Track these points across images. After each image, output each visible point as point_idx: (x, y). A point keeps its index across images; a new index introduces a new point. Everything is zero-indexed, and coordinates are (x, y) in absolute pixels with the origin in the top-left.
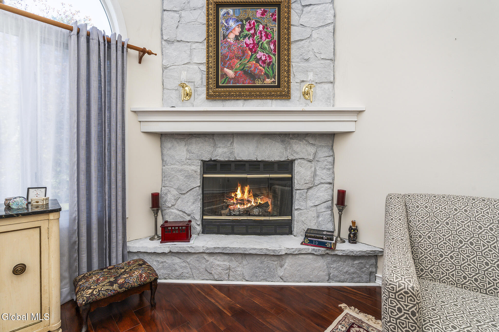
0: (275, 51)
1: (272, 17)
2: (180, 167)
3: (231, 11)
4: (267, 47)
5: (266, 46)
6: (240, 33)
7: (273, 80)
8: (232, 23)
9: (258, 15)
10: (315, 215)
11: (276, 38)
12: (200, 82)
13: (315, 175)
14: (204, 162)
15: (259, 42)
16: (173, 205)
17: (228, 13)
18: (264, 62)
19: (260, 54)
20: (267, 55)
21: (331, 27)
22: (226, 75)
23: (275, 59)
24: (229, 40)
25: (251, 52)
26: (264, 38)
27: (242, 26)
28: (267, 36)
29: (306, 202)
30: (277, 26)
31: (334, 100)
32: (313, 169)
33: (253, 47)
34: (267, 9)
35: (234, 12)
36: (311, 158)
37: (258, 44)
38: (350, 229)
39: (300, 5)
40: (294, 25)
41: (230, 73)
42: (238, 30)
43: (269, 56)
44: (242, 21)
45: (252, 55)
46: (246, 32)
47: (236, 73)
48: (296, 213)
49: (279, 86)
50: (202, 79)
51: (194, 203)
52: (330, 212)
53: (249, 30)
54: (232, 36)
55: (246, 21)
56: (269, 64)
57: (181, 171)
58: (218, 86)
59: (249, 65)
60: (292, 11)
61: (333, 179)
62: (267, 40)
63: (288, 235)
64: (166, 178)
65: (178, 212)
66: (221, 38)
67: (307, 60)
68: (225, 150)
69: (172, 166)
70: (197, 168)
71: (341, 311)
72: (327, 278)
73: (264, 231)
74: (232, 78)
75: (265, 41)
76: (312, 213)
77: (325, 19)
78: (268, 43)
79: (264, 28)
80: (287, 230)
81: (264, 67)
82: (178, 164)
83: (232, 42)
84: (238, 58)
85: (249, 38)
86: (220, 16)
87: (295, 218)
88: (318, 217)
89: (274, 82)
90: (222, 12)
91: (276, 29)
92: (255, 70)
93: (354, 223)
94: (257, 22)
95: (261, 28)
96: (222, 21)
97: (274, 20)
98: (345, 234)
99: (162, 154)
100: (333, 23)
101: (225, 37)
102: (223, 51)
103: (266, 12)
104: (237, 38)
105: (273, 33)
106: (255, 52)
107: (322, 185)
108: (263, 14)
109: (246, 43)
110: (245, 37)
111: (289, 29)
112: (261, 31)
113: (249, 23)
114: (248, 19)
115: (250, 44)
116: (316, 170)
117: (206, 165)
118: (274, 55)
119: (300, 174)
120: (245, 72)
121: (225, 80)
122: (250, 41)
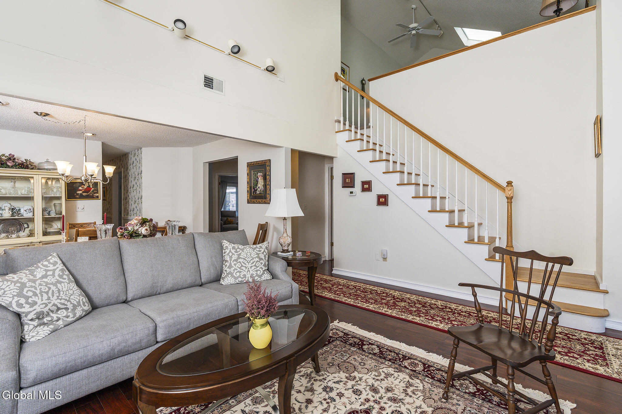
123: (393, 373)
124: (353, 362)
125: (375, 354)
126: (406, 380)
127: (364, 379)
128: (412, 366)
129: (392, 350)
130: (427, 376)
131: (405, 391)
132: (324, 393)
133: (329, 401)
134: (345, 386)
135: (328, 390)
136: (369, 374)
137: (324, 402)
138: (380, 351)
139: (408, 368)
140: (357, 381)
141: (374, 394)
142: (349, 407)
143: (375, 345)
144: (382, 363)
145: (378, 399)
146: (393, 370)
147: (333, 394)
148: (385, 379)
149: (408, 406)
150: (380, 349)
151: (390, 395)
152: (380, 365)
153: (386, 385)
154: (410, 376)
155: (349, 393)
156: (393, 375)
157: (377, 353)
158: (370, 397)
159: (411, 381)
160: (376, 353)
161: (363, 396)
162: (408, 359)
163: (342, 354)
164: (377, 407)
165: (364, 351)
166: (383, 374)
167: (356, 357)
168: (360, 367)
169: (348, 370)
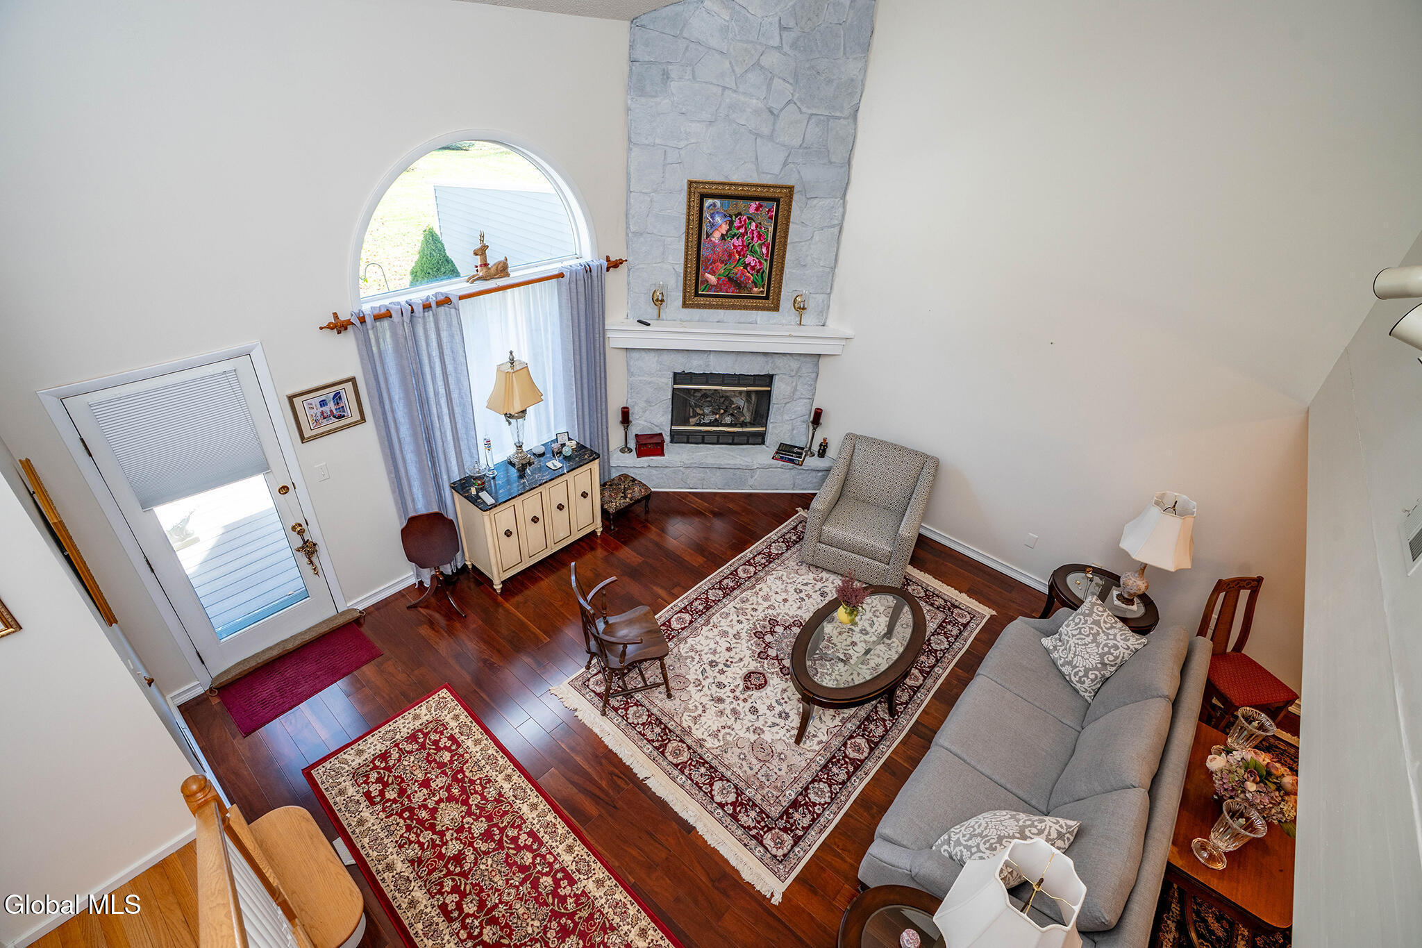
0: (767, 256)
1: (768, 213)
2: (649, 379)
3: (718, 202)
4: (758, 250)
5: (757, 248)
6: (728, 231)
7: (762, 289)
8: (718, 219)
9: (752, 211)
10: (790, 427)
11: (770, 240)
12: (674, 286)
13: (796, 390)
14: (675, 374)
15: (749, 244)
16: (640, 417)
17: (714, 205)
18: (753, 268)
19: (749, 259)
20: (757, 261)
21: (836, 230)
22: (708, 282)
23: (766, 265)
24: (713, 239)
25: (739, 256)
26: (755, 239)
27: (731, 223)
28: (760, 236)
29: (782, 415)
30: (773, 225)
31: (827, 313)
32: (794, 384)
33: (742, 249)
34: (762, 203)
35: (722, 205)
36: (793, 374)
37: (748, 246)
38: (821, 445)
39: (804, 197)
40: (793, 223)
41: (712, 279)
42: (725, 227)
43: (760, 262)
44: (731, 216)
45: (740, 259)
46: (735, 231)
47: (719, 279)
48: (770, 426)
49: (767, 298)
50: (677, 282)
51: (663, 415)
52: (805, 426)
53: (738, 228)
54: (716, 237)
55: (736, 217)
56: (758, 271)
57: (650, 383)
58: (697, 295)
59: (735, 271)
60: (794, 204)
61: (814, 395)
62: (759, 242)
63: (760, 444)
64: (633, 391)
65: (646, 424)
66: (704, 236)
67: (805, 266)
68: (701, 362)
69: (640, 379)
70: (668, 380)
71: (797, 512)
72: (792, 486)
73: (735, 441)
74: (714, 285)
75: (756, 244)
76: (788, 427)
77: (832, 219)
78: (761, 247)
79: (757, 226)
80: (760, 440)
81: (752, 275)
82: (646, 376)
83: (717, 242)
84: (722, 262)
85: (738, 238)
86: (705, 208)
87: (770, 431)
88: (793, 429)
89: (762, 292)
90: (708, 202)
91: (771, 229)
92: (741, 277)
93: (825, 440)
94: (749, 218)
95: (753, 227)
96: (707, 215)
97: (771, 218)
98: (815, 448)
99: (628, 364)
100: (841, 224)
101: (708, 236)
102: (705, 253)
103: (761, 206)
104: (723, 237)
105: (768, 234)
106: (744, 256)
107: (801, 400)
108: (757, 209)
109: (734, 245)
110: (733, 236)
111: (788, 225)
112: (753, 230)
113: (740, 219)
114: (740, 214)
115: (739, 246)
116: (796, 385)
117: (678, 377)
118: (766, 260)
119: (780, 389)
120: (730, 279)
121: (705, 288)
122: (738, 242)
123: (708, 739)
124: (754, 761)
126: (697, 726)
127: (744, 730)
128: (680, 750)
129: (694, 786)
130: (670, 731)
131: (704, 711)
132: (787, 711)
133: (782, 701)
134: (767, 720)
135: (784, 715)
136: (737, 736)
137: (786, 699)
138: (711, 785)
139: (687, 746)
140: (752, 726)
141: (738, 708)
142: (764, 693)
143: (716, 803)
144: (716, 757)
145: (734, 701)
146: (706, 744)
147: (778, 709)
148: (720, 728)
149: (709, 693)
150: (710, 793)
151: (721, 706)
152: (719, 753)
153: (722, 719)
154: (688, 732)
155: (762, 709)
156: (709, 735)
157: (717, 781)
158: (742, 704)
159: (692, 725)
160: (721, 779)
161: (748, 705)
162: (679, 764)
163: (768, 780)
164: (737, 693)
165: (736, 787)
166: (721, 738)
167: (749, 772)
168: (745, 751)
169: (762, 745)
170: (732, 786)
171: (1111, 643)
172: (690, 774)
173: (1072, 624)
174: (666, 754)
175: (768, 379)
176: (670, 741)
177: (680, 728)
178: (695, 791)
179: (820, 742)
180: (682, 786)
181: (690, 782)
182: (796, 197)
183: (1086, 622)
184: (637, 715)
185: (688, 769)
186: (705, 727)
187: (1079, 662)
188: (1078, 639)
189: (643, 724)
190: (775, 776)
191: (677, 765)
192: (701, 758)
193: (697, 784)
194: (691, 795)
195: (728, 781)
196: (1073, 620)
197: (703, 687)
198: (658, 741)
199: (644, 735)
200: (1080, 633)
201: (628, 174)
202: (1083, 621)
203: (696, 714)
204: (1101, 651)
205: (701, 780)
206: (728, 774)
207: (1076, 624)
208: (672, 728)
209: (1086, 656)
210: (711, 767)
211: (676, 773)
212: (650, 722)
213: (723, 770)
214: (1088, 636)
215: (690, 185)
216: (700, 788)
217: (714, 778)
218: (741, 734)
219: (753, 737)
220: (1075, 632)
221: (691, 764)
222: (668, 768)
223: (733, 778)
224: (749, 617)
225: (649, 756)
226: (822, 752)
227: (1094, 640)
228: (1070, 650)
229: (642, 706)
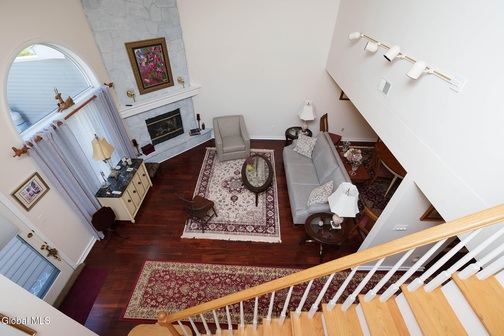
0: (164, 66)
1: (159, 50)
4: (160, 65)
5: (160, 64)
6: (147, 60)
8: (142, 57)
9: (153, 50)
11: (163, 60)
12: (134, 88)
13: (188, 111)
14: (146, 121)
15: (156, 63)
16: (139, 141)
17: (138, 51)
18: (161, 72)
19: (158, 69)
20: (161, 69)
21: (183, 50)
22: (146, 82)
23: (165, 70)
24: (143, 65)
25: (154, 69)
26: (158, 61)
27: (147, 57)
28: (159, 60)
29: (187, 121)
30: (162, 54)
31: (189, 81)
32: (187, 109)
33: (155, 66)
34: (156, 46)
35: (141, 51)
36: (186, 105)
37: (156, 64)
38: (202, 125)
39: (169, 41)
41: (148, 80)
42: (146, 59)
43: (162, 69)
44: (146, 55)
45: (155, 70)
46: (150, 60)
47: (150, 80)
48: (184, 126)
49: (169, 82)
50: (135, 86)
51: (147, 137)
52: (195, 121)
53: (151, 58)
54: (144, 63)
56: (163, 73)
57: (138, 127)
59: (155, 75)
60: (167, 44)
61: (194, 110)
62: (160, 62)
63: (183, 133)
64: (133, 133)
65: (143, 142)
66: (139, 65)
67: (177, 67)
68: (154, 113)
69: (134, 127)
70: (144, 124)
71: (207, 149)
73: (175, 136)
74: (149, 83)
75: (159, 63)
76: (189, 124)
77: (181, 47)
78: (160, 63)
79: (157, 56)
81: (161, 75)
82: (136, 125)
83: (144, 66)
84: (149, 73)
85: (152, 62)
86: (135, 54)
87: (185, 128)
88: (191, 124)
89: (167, 80)
90: (136, 51)
91: (162, 56)
92: (158, 77)
93: (203, 123)
94: (153, 54)
95: (156, 57)
96: (137, 56)
97: (161, 51)
98: (201, 127)
99: (127, 124)
100: (184, 48)
101: (140, 64)
102: (141, 71)
103: (156, 48)
104: (146, 63)
105: (162, 58)
106: (156, 69)
107: (191, 113)
108: (155, 49)
109: (151, 66)
112: (156, 58)
113: (150, 55)
114: (149, 53)
115: (153, 65)
116: (188, 109)
117: (148, 121)
118: (164, 68)
119: (183, 113)
120: (154, 79)
121: (146, 85)
122: (152, 64)
123: (235, 219)
124: (251, 217)
125: (247, 226)
126: (230, 219)
127: (242, 211)
128: (231, 227)
130: (225, 224)
131: (229, 214)
132: (248, 201)
133: (245, 199)
134: (245, 206)
135: (248, 202)
137: (245, 198)
138: (246, 229)
139: (232, 225)
140: (243, 209)
141: (236, 208)
142: (239, 200)
143: (251, 232)
144: (241, 222)
145: (234, 207)
146: (236, 221)
147: (245, 202)
148: (236, 215)
149: (226, 209)
151: (232, 210)
153: (235, 213)
154: (230, 221)
155: (242, 204)
156: (235, 218)
158: (236, 206)
159: (229, 219)
161: (238, 205)
162: (234, 230)
163: (257, 219)
164: (233, 204)
165: (252, 225)
166: (238, 217)
167: (252, 220)
168: (247, 216)
169: (249, 212)
170: (251, 226)
171: (310, 142)
172: (239, 230)
173: (299, 142)
174: (229, 230)
175: (178, 111)
176: (227, 227)
177: (226, 222)
178: (243, 233)
179: (261, 203)
180: (239, 234)
181: (240, 232)
182: (166, 41)
183: (302, 140)
184: (212, 226)
185: (237, 230)
186: (232, 217)
187: (305, 150)
188: (302, 145)
189: (216, 228)
190: (258, 217)
191: (234, 231)
192: (238, 225)
193: (242, 231)
194: (243, 235)
195: (249, 225)
196: (299, 141)
197: (223, 208)
198: (224, 229)
199: (219, 230)
200: (302, 144)
201: (98, 46)
202: (301, 140)
203: (227, 216)
204: (309, 145)
205: (243, 230)
206: (247, 224)
207: (300, 142)
208: (224, 223)
209: (306, 148)
210: (242, 225)
211: (235, 233)
212: (218, 226)
213: (245, 224)
214: (304, 143)
215: (126, 45)
216: (244, 232)
217: (245, 227)
218: (242, 213)
219: (246, 212)
220: (301, 144)
221: (237, 228)
222: (232, 233)
223: (249, 224)
224: (219, 184)
225: (225, 234)
226: (263, 204)
227: (306, 144)
228: (302, 148)
229: (212, 223)
